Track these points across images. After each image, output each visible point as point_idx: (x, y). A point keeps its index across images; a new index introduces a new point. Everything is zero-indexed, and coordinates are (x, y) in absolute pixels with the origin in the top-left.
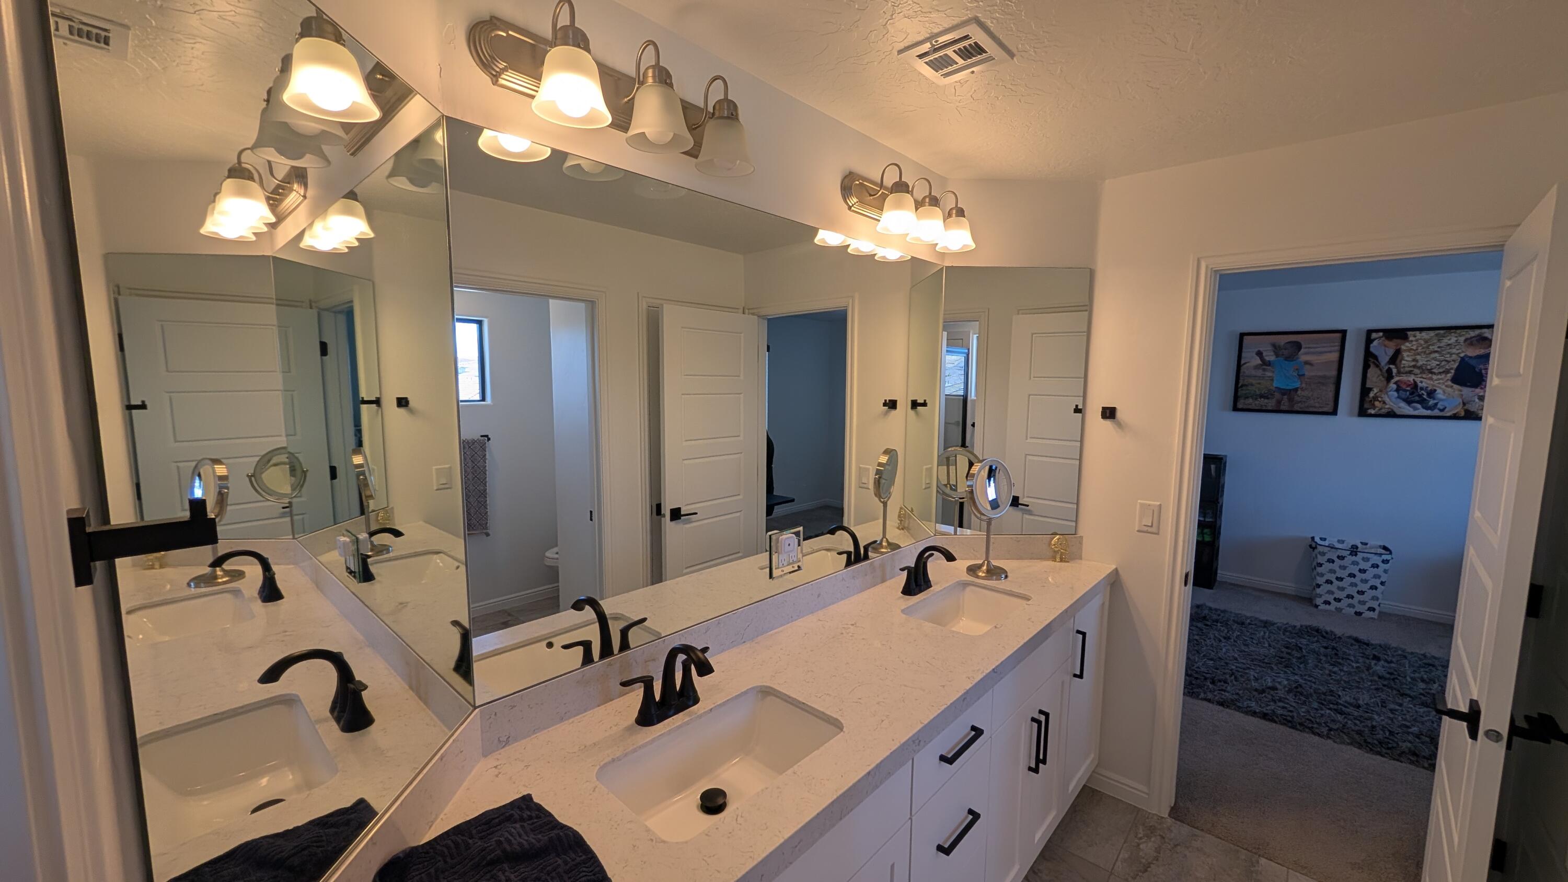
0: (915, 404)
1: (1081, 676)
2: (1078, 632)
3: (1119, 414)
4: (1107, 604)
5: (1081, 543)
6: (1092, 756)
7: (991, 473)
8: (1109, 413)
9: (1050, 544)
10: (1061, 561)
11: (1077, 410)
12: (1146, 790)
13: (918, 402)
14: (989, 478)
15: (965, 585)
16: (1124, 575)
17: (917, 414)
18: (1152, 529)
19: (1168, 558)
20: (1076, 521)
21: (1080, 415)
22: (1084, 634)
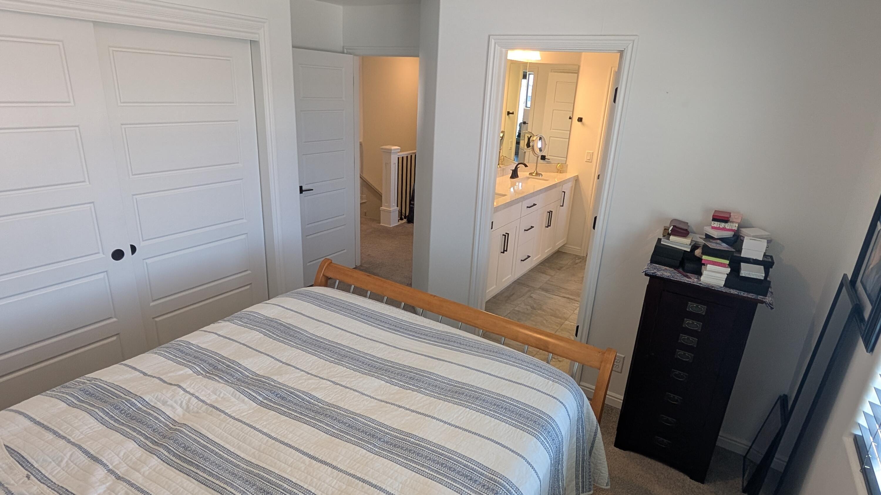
0: (509, 113)
1: (563, 206)
2: (563, 192)
3: (583, 120)
4: (574, 186)
5: (567, 167)
6: (565, 239)
7: (540, 139)
8: (580, 120)
9: (557, 167)
10: (560, 173)
11: (570, 118)
12: (580, 249)
13: (510, 112)
14: (539, 140)
15: (529, 178)
16: (580, 178)
17: (509, 117)
18: (590, 161)
19: (594, 170)
20: (566, 158)
21: (570, 120)
22: (565, 192)
